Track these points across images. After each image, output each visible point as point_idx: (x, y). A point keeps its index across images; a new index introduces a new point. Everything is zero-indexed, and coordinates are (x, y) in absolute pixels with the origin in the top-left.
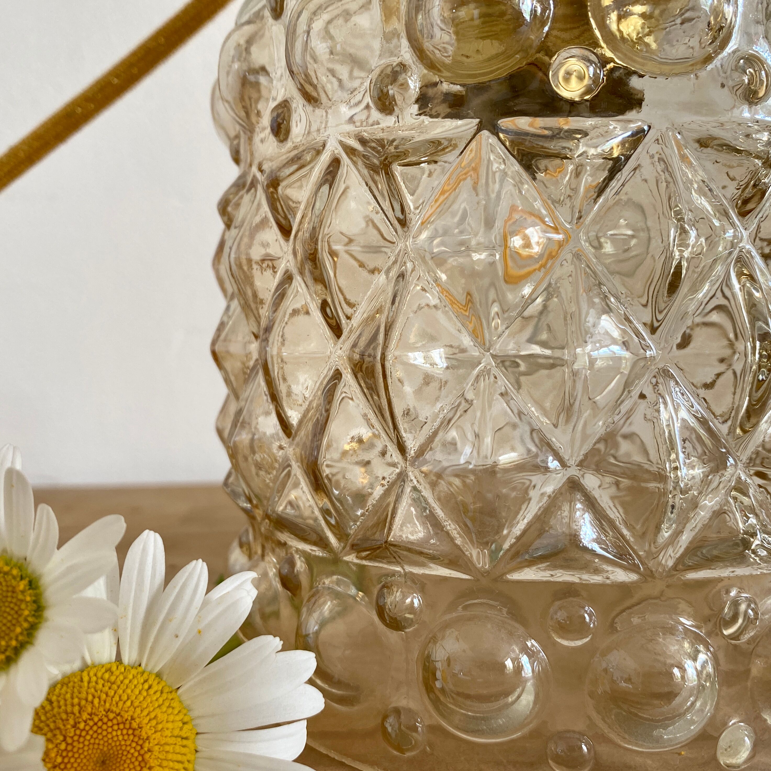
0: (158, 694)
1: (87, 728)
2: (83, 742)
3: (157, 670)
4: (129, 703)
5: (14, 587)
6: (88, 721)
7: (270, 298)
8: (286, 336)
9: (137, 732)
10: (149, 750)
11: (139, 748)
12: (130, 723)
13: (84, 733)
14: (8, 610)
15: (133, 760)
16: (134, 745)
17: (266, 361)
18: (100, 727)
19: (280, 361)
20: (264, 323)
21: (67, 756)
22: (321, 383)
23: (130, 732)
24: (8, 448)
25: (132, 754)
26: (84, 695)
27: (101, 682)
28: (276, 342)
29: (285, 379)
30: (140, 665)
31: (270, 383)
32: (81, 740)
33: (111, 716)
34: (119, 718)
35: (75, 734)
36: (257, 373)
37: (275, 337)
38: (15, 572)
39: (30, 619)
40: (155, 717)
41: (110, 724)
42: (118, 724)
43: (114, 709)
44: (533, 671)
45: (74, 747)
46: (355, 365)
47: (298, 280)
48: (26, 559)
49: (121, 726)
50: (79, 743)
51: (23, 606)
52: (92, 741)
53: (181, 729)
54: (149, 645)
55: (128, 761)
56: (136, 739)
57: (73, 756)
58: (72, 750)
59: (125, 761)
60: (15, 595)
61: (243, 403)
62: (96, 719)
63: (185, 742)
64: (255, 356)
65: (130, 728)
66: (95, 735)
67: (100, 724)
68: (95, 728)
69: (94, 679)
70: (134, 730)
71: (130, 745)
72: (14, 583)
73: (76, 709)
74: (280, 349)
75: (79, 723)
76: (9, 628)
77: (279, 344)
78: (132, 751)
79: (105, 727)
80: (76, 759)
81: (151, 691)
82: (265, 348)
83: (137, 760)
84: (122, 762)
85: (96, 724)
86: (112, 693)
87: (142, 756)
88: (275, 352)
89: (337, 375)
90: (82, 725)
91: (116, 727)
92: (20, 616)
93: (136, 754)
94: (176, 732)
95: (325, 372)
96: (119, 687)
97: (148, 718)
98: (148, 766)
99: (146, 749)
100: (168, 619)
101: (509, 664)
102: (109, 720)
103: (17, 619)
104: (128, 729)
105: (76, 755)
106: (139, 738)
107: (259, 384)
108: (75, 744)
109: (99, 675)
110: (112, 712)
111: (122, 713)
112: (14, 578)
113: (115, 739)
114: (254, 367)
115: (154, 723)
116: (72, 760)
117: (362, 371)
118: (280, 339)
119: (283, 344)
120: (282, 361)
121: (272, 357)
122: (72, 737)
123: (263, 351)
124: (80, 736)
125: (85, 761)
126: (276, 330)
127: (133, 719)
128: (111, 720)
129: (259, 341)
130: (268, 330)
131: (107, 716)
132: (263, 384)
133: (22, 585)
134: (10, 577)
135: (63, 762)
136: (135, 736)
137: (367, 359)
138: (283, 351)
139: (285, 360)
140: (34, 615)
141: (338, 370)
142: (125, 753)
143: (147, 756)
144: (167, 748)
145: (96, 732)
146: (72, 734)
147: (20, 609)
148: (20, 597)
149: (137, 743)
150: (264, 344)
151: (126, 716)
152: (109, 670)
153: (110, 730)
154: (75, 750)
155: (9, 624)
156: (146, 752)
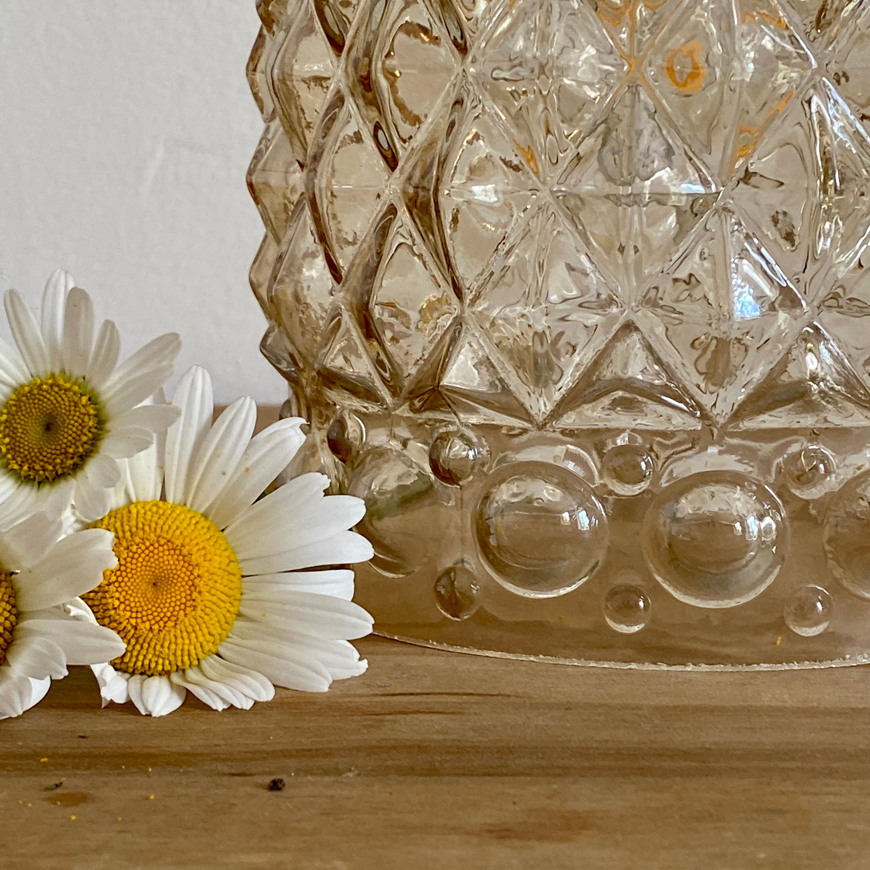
0: (205, 530)
1: (140, 551)
2: (136, 564)
3: (202, 510)
4: (178, 532)
5: (76, 403)
6: (140, 545)
7: (318, 122)
8: (336, 167)
9: (186, 559)
10: (199, 576)
11: (188, 573)
12: (181, 550)
13: (136, 556)
14: (72, 422)
15: (184, 583)
16: (184, 570)
17: (314, 194)
18: (152, 552)
19: (329, 194)
20: (311, 150)
21: (121, 576)
22: (375, 220)
23: (181, 558)
24: (59, 273)
25: (183, 578)
26: (133, 523)
27: (149, 513)
28: (325, 173)
29: (335, 217)
30: (185, 505)
31: (317, 220)
32: (134, 561)
33: (162, 542)
34: (169, 544)
35: (128, 557)
36: (303, 209)
37: (324, 167)
38: (76, 388)
39: (94, 430)
40: (204, 548)
41: (161, 549)
42: (169, 550)
43: (165, 535)
44: (590, 524)
45: (127, 568)
46: (410, 200)
47: (350, 104)
48: (84, 378)
49: (172, 552)
50: (132, 564)
51: (86, 419)
52: (144, 563)
53: (228, 565)
54: (195, 483)
55: (179, 585)
56: (186, 565)
57: (126, 576)
58: (125, 571)
59: (176, 585)
60: (77, 409)
61: (284, 248)
62: (148, 544)
63: (231, 577)
64: (301, 188)
65: (180, 554)
66: (147, 558)
67: (151, 548)
68: (147, 552)
69: (143, 511)
70: (184, 556)
71: (180, 570)
72: (76, 398)
73: (128, 534)
74: (329, 182)
75: (132, 545)
76: (74, 438)
77: (329, 175)
78: (183, 575)
79: (156, 551)
80: (129, 578)
81: (199, 526)
82: (312, 180)
83: (187, 584)
84: (173, 585)
85: (147, 548)
86: (161, 522)
87: (192, 581)
88: (323, 185)
89: (392, 210)
90: (134, 548)
91: (167, 553)
92: (84, 427)
93: (186, 579)
94: (223, 566)
95: (379, 208)
96: (167, 518)
97: (197, 547)
98: (198, 590)
99: (196, 574)
100: (216, 455)
101: (566, 516)
102: (160, 545)
103: (81, 431)
104: (178, 556)
105: (130, 575)
106: (190, 565)
107: (305, 221)
108: (128, 565)
109: (147, 508)
110: (163, 538)
111: (173, 540)
112: (75, 393)
113: (167, 562)
114: (299, 202)
115: (203, 552)
116: (126, 579)
117: (416, 207)
118: (330, 170)
119: (333, 175)
120: (332, 195)
121: (320, 190)
122: (125, 559)
123: (310, 184)
124: (133, 558)
125: (137, 581)
126: (326, 158)
127: (183, 546)
128: (162, 546)
129: (305, 171)
130: (316, 158)
131: (158, 542)
132: (310, 222)
133: (84, 399)
134: (72, 393)
135: (117, 581)
136: (185, 562)
137: (421, 193)
138: (333, 182)
139: (335, 193)
140: (96, 428)
141: (392, 205)
142: (176, 577)
143: (197, 581)
144: (215, 577)
145: (147, 555)
146: (125, 556)
147: (83, 421)
148: (83, 410)
149: (187, 568)
150: (312, 174)
151: (178, 542)
152: (156, 505)
153: (161, 554)
154: (128, 570)
155: (74, 435)
156: (195, 578)
